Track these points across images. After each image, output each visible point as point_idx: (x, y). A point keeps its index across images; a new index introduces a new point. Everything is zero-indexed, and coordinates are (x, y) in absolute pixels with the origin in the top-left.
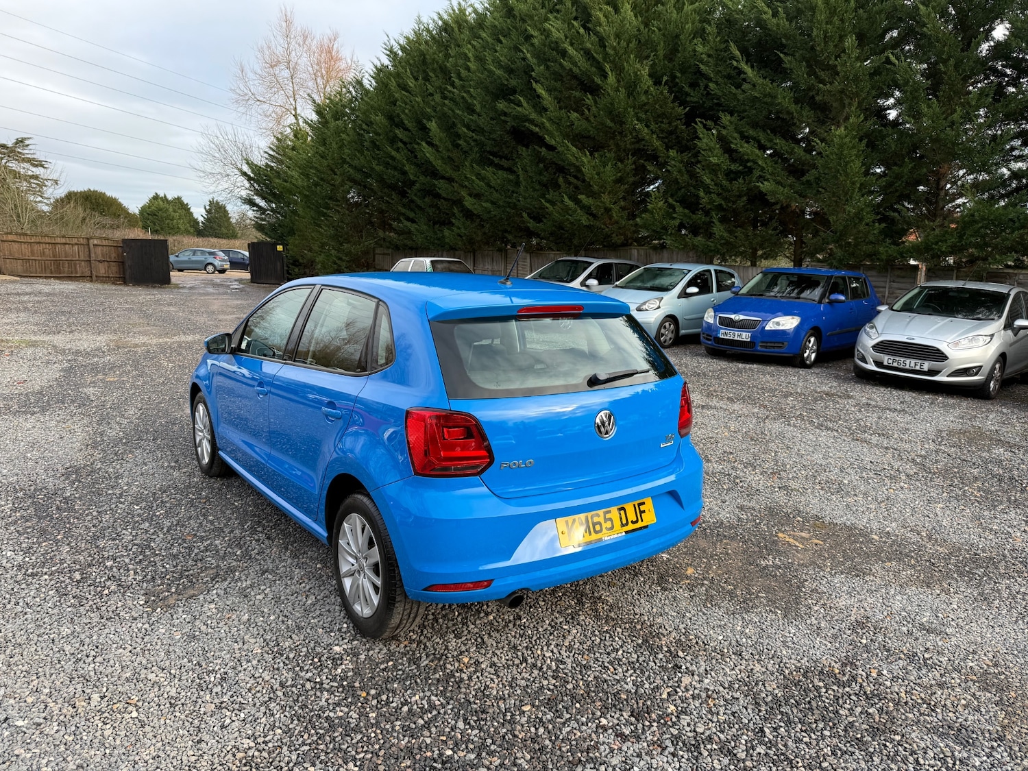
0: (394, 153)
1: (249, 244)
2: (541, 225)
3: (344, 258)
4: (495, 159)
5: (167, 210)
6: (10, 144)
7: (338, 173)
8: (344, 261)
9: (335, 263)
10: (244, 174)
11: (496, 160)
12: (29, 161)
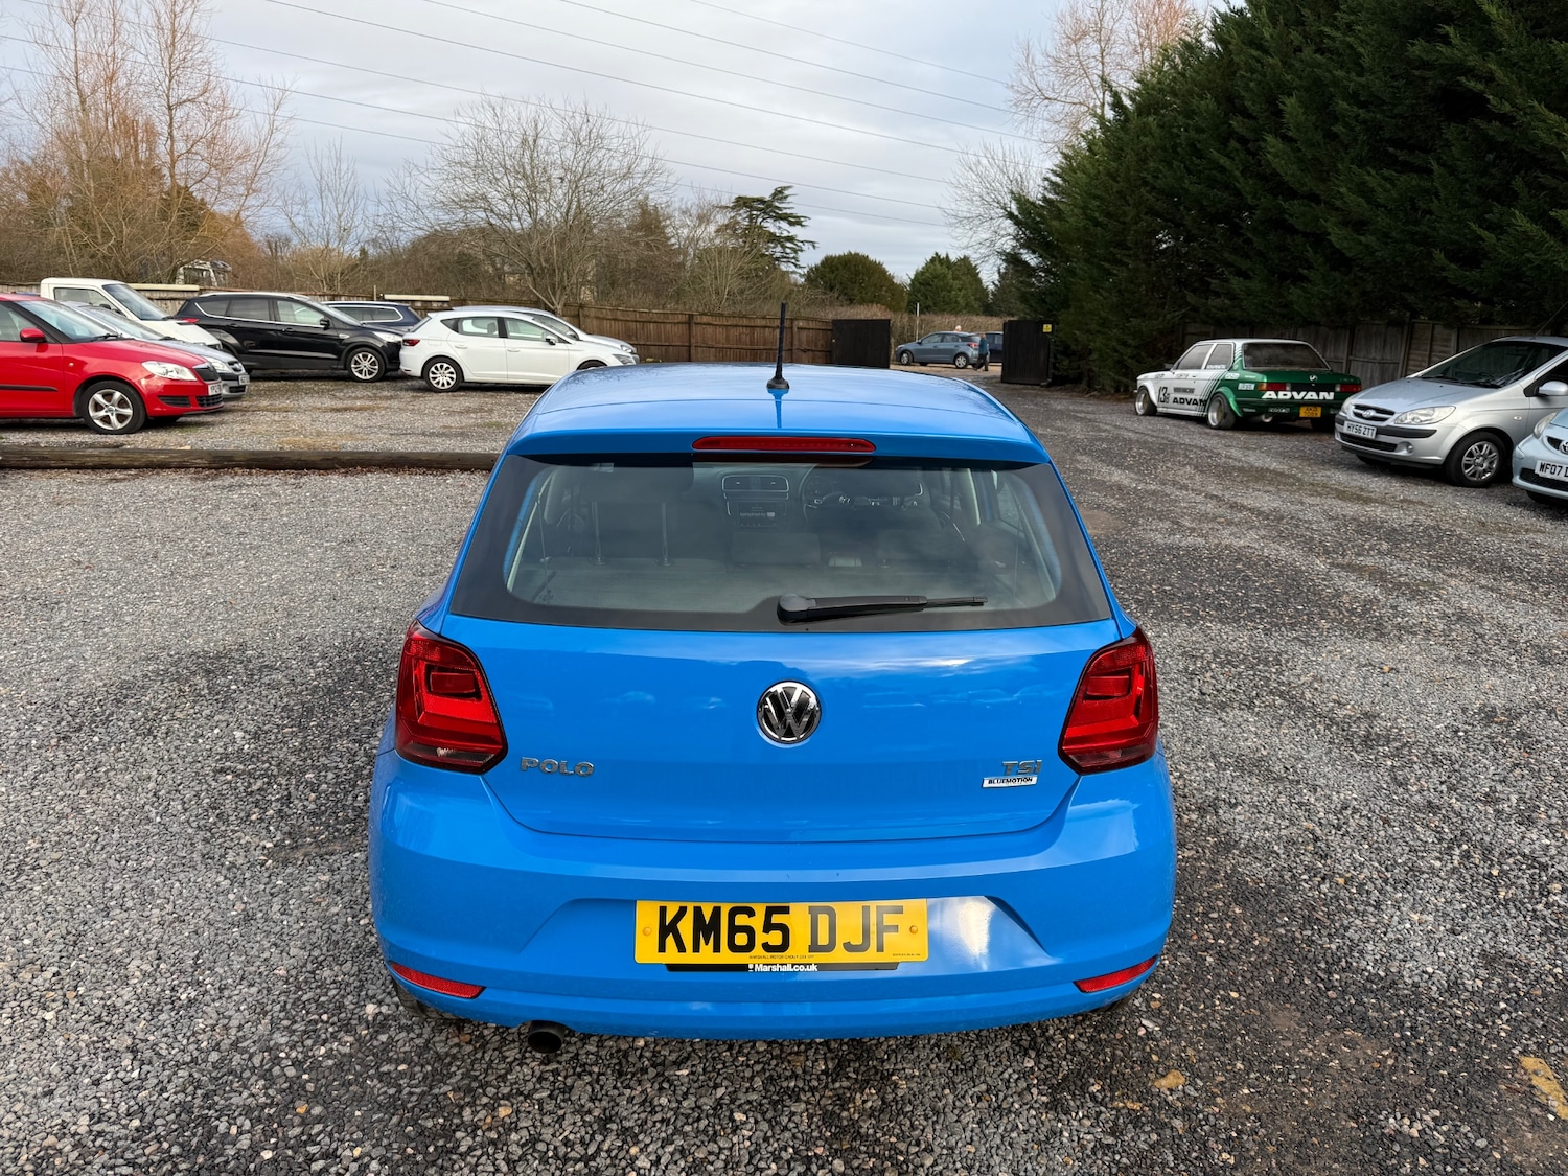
0: (1223, 161)
1: (1004, 324)
2: (1475, 274)
3: (1130, 341)
4: (1398, 153)
5: (945, 276)
6: (767, 197)
7: (1131, 202)
8: (1129, 346)
9: (1116, 351)
10: (1010, 216)
11: (1402, 155)
12: (785, 217)
